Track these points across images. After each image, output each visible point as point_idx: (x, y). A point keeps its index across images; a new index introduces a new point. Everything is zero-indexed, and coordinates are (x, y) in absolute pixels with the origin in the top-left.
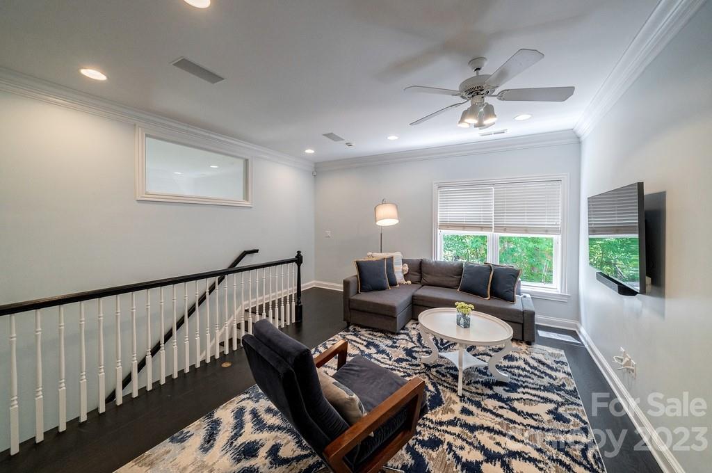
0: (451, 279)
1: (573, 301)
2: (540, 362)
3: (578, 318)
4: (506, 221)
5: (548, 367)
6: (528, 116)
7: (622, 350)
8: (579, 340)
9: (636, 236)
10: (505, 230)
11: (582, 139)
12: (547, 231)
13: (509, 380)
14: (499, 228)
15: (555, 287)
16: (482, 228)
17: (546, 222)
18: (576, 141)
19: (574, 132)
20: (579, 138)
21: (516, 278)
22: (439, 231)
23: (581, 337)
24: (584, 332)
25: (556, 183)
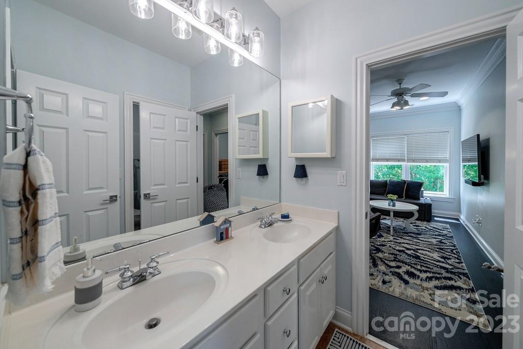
0: (381, 189)
1: (456, 202)
2: (434, 228)
3: (460, 211)
4: (414, 156)
5: (439, 229)
6: (427, 98)
7: (477, 216)
8: (460, 221)
9: (477, 163)
10: (414, 161)
11: (461, 108)
12: (440, 161)
13: (417, 232)
14: (409, 160)
15: (446, 193)
16: (399, 160)
17: (440, 156)
18: (458, 109)
19: (457, 104)
20: (459, 107)
21: (421, 188)
22: (371, 162)
23: (460, 220)
24: (463, 218)
25: (445, 133)
